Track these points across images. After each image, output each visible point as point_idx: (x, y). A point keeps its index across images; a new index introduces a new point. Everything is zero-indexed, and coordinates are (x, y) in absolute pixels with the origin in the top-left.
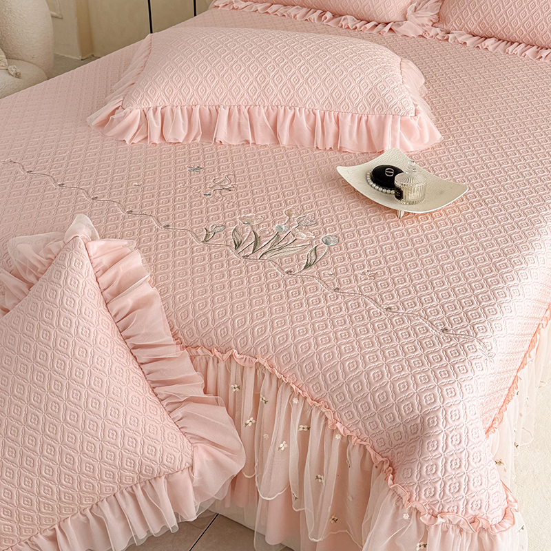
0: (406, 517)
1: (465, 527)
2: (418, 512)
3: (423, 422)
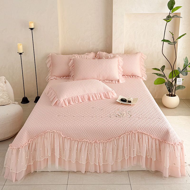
0: (171, 146)
1: (179, 144)
2: (172, 145)
3: (167, 131)
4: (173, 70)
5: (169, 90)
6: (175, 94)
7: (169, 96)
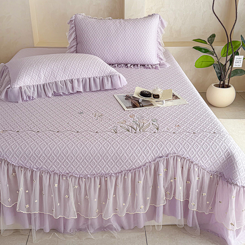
4: (230, 41)
5: (220, 76)
6: (228, 84)
7: (219, 87)
